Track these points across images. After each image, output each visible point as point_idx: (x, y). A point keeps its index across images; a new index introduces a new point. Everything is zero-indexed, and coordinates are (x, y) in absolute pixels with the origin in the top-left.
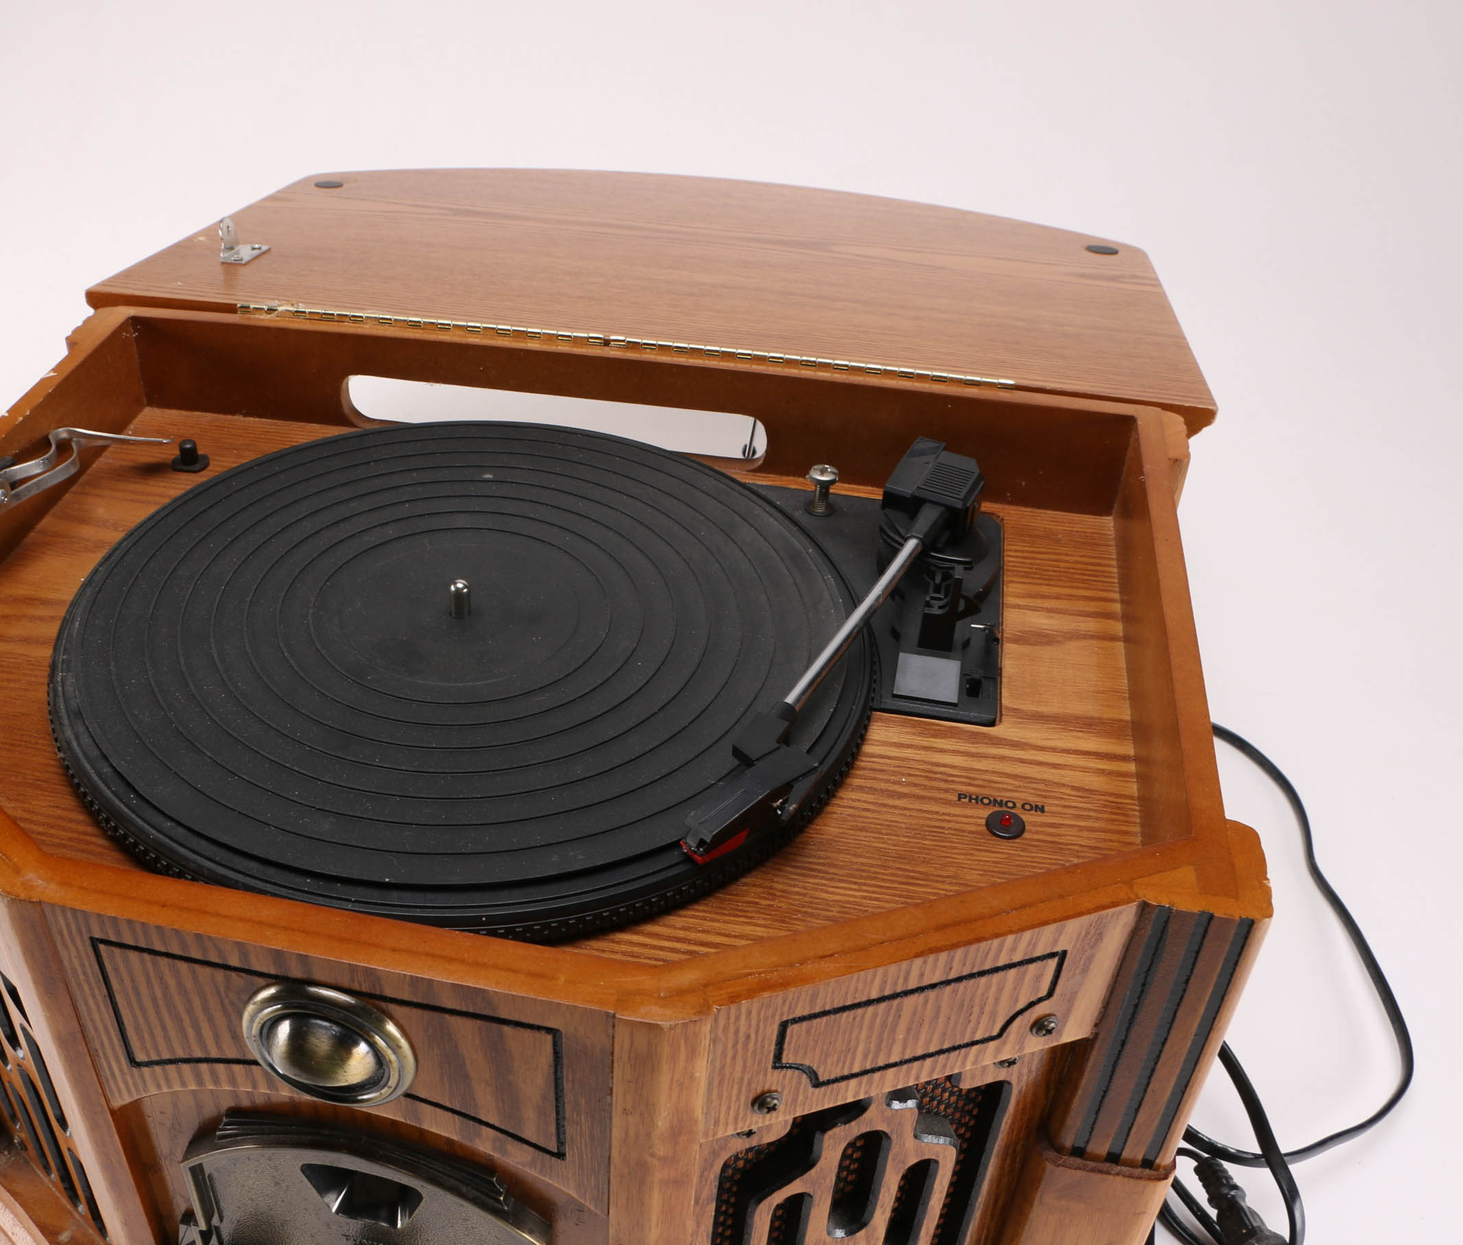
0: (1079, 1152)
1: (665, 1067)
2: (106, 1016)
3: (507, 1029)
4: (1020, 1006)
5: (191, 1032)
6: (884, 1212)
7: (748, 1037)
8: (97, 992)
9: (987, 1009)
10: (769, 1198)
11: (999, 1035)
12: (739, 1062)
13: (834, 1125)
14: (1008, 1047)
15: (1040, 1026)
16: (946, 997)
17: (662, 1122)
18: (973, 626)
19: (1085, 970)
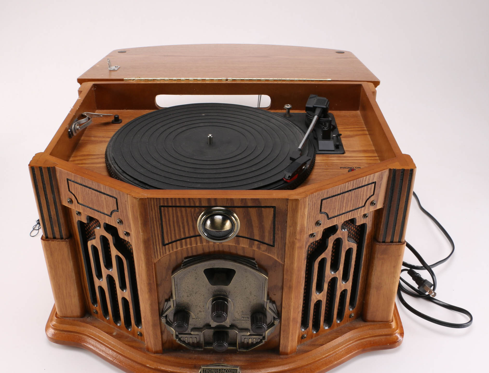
0: (384, 242)
1: (299, 211)
2: (159, 231)
3: (263, 209)
4: (368, 197)
5: (182, 230)
6: (342, 265)
7: (315, 203)
8: (158, 223)
9: (361, 197)
10: (318, 259)
11: (364, 206)
12: (313, 211)
13: (331, 236)
14: (366, 209)
15: (372, 203)
16: (353, 194)
17: (298, 228)
18: (333, 135)
19: (380, 187)
